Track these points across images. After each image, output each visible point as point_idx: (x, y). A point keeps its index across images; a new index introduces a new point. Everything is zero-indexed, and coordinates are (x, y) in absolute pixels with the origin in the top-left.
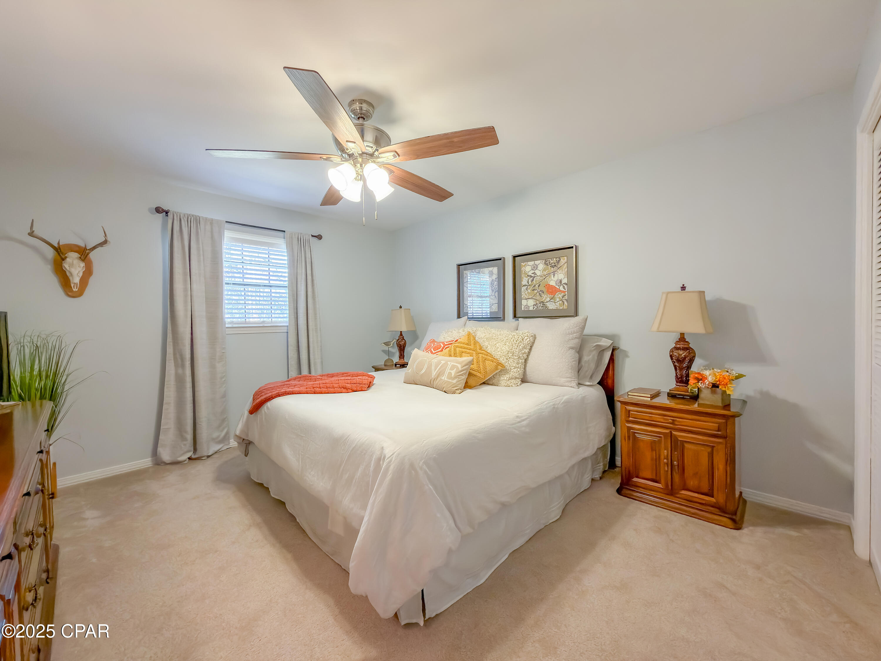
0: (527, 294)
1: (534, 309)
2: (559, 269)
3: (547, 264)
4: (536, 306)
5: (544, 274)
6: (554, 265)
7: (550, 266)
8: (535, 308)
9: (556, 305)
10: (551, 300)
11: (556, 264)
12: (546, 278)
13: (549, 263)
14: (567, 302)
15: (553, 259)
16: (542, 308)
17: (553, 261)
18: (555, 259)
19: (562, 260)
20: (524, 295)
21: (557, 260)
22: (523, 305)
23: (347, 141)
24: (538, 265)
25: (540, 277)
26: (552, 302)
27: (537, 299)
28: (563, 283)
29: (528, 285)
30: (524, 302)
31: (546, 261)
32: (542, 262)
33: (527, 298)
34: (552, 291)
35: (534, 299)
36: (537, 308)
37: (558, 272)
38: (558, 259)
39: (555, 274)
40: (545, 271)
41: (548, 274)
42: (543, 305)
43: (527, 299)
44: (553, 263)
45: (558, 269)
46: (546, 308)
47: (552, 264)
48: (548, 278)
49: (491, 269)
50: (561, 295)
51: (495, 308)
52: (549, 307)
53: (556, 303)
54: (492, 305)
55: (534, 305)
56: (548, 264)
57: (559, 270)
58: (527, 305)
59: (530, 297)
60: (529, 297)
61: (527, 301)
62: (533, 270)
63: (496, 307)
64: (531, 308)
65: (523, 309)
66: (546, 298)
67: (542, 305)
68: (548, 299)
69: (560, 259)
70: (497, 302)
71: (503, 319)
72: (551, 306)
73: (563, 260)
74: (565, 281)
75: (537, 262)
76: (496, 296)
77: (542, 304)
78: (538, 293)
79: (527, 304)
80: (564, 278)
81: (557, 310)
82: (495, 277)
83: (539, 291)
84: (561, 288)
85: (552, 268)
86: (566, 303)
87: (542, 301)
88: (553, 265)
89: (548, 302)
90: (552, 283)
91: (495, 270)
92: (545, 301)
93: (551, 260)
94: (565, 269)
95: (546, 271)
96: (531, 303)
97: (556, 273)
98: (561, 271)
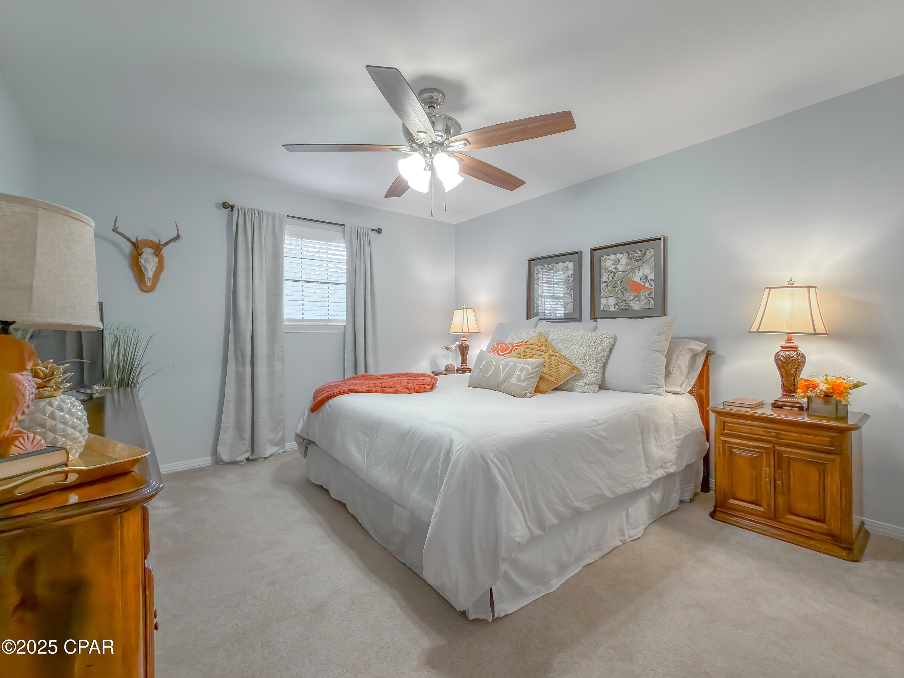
0: (607, 291)
2: (645, 263)
3: (630, 258)
4: (617, 305)
5: (627, 269)
6: (639, 259)
7: (634, 260)
8: (616, 308)
9: (641, 304)
10: (635, 299)
11: (642, 257)
12: (629, 274)
13: (633, 256)
14: (654, 300)
15: (637, 252)
16: (625, 308)
17: (637, 254)
18: (639, 252)
19: (648, 253)
20: (603, 293)
21: (642, 254)
22: (603, 304)
23: (418, 132)
24: (620, 259)
25: (622, 273)
26: (636, 300)
27: (618, 297)
28: (649, 279)
29: (609, 281)
30: (604, 301)
31: (630, 255)
32: (625, 255)
33: (607, 296)
34: (637, 288)
35: (615, 297)
36: (619, 307)
37: (643, 267)
38: (643, 252)
39: (641, 269)
41: (632, 270)
42: (626, 305)
43: (606, 298)
44: (638, 257)
45: (643, 263)
46: (629, 307)
48: (631, 273)
49: (565, 264)
50: (648, 293)
51: (570, 307)
52: (632, 306)
53: (641, 302)
54: (567, 305)
55: (615, 304)
56: (632, 258)
57: (645, 265)
58: (607, 304)
59: (611, 295)
60: (609, 295)
61: (607, 300)
62: (614, 265)
63: (572, 306)
64: (612, 308)
65: (602, 309)
66: (629, 296)
67: (624, 305)
68: (632, 298)
69: (646, 253)
70: (573, 301)
71: (580, 320)
72: (635, 305)
73: (650, 254)
74: (651, 276)
75: (619, 256)
76: (571, 295)
77: (624, 303)
78: (620, 291)
79: (607, 302)
80: (651, 273)
81: (642, 310)
82: (570, 273)
83: (621, 288)
84: (647, 285)
85: (637, 263)
86: (652, 302)
87: (624, 299)
88: (637, 258)
89: (632, 301)
90: (637, 279)
91: (571, 265)
92: (628, 300)
93: (635, 253)
94: (652, 263)
95: (629, 266)
96: (612, 301)
97: (641, 267)
98: (647, 265)
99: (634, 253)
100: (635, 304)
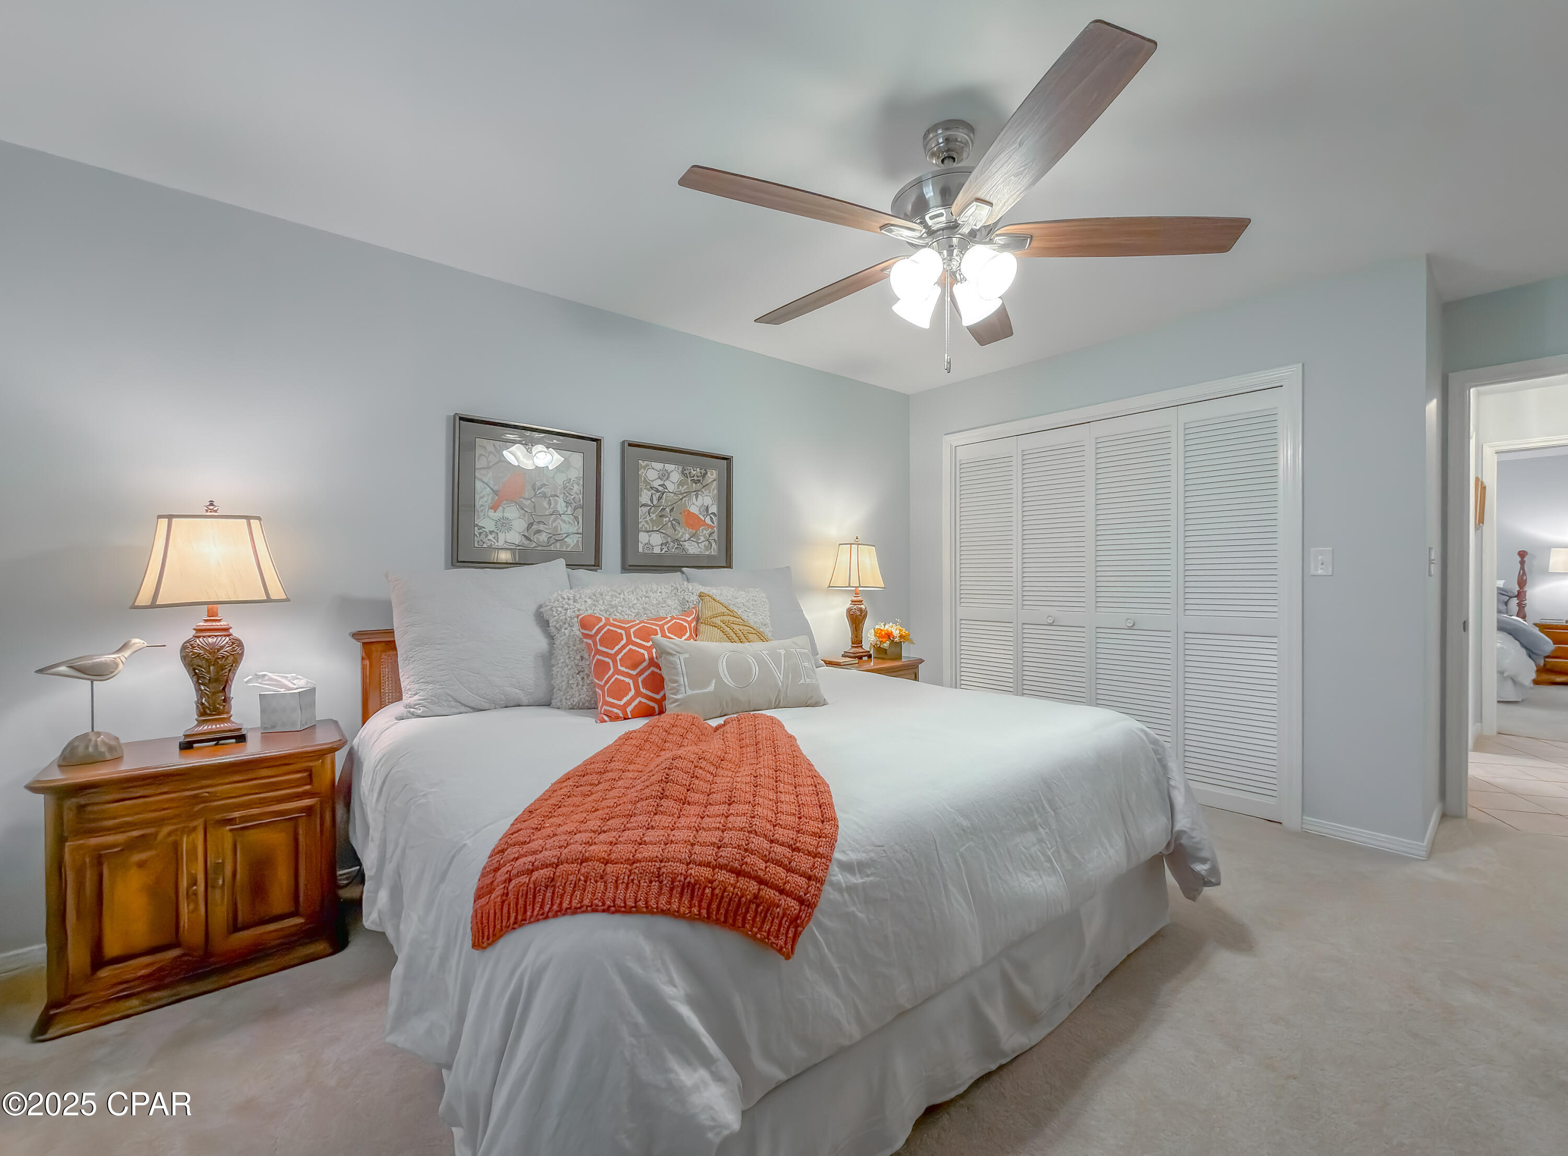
0: (649, 522)
1: (662, 552)
2: (705, 487)
3: (685, 475)
4: (666, 545)
5: (681, 490)
6: (697, 480)
7: (691, 480)
8: (664, 551)
9: (700, 548)
11: (701, 478)
12: (683, 499)
13: (689, 473)
14: (716, 543)
15: (695, 469)
16: (677, 550)
17: (695, 472)
18: (698, 470)
19: (709, 474)
20: (642, 524)
21: (701, 473)
22: (642, 543)
24: (671, 472)
25: (673, 495)
26: (693, 541)
27: (667, 533)
28: (710, 512)
29: (652, 505)
30: (643, 537)
31: (685, 470)
32: (678, 469)
33: (648, 530)
35: (662, 533)
36: (668, 550)
37: (703, 493)
38: (703, 472)
39: (699, 495)
40: (683, 487)
41: (688, 493)
42: (679, 546)
43: (648, 532)
44: (695, 475)
45: (703, 488)
46: (684, 551)
47: (693, 477)
48: (687, 499)
49: (564, 454)
51: (575, 542)
52: (688, 550)
53: (700, 544)
55: (662, 545)
56: (688, 475)
57: (705, 490)
58: (648, 543)
59: (655, 529)
60: (653, 528)
61: (650, 536)
62: (661, 479)
63: (578, 541)
64: (657, 550)
65: (640, 550)
66: (684, 533)
67: (676, 546)
68: (687, 536)
69: (707, 473)
70: (580, 531)
71: (594, 565)
72: (692, 549)
73: (712, 475)
74: (713, 509)
75: (670, 467)
76: (576, 518)
77: (676, 543)
78: (669, 524)
79: (649, 540)
80: (713, 504)
81: (697, 557)
82: (576, 472)
83: (671, 519)
85: (694, 484)
86: (714, 544)
87: (676, 537)
88: (695, 478)
89: (687, 542)
91: (577, 458)
92: (682, 540)
94: (713, 490)
96: (656, 539)
97: (699, 493)
98: (707, 491)
99: (691, 469)
100: (693, 547)
